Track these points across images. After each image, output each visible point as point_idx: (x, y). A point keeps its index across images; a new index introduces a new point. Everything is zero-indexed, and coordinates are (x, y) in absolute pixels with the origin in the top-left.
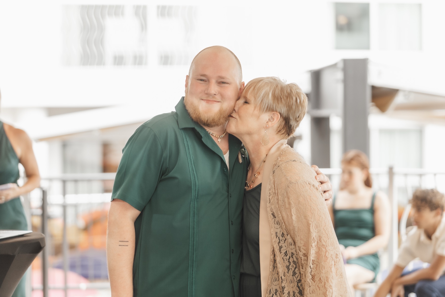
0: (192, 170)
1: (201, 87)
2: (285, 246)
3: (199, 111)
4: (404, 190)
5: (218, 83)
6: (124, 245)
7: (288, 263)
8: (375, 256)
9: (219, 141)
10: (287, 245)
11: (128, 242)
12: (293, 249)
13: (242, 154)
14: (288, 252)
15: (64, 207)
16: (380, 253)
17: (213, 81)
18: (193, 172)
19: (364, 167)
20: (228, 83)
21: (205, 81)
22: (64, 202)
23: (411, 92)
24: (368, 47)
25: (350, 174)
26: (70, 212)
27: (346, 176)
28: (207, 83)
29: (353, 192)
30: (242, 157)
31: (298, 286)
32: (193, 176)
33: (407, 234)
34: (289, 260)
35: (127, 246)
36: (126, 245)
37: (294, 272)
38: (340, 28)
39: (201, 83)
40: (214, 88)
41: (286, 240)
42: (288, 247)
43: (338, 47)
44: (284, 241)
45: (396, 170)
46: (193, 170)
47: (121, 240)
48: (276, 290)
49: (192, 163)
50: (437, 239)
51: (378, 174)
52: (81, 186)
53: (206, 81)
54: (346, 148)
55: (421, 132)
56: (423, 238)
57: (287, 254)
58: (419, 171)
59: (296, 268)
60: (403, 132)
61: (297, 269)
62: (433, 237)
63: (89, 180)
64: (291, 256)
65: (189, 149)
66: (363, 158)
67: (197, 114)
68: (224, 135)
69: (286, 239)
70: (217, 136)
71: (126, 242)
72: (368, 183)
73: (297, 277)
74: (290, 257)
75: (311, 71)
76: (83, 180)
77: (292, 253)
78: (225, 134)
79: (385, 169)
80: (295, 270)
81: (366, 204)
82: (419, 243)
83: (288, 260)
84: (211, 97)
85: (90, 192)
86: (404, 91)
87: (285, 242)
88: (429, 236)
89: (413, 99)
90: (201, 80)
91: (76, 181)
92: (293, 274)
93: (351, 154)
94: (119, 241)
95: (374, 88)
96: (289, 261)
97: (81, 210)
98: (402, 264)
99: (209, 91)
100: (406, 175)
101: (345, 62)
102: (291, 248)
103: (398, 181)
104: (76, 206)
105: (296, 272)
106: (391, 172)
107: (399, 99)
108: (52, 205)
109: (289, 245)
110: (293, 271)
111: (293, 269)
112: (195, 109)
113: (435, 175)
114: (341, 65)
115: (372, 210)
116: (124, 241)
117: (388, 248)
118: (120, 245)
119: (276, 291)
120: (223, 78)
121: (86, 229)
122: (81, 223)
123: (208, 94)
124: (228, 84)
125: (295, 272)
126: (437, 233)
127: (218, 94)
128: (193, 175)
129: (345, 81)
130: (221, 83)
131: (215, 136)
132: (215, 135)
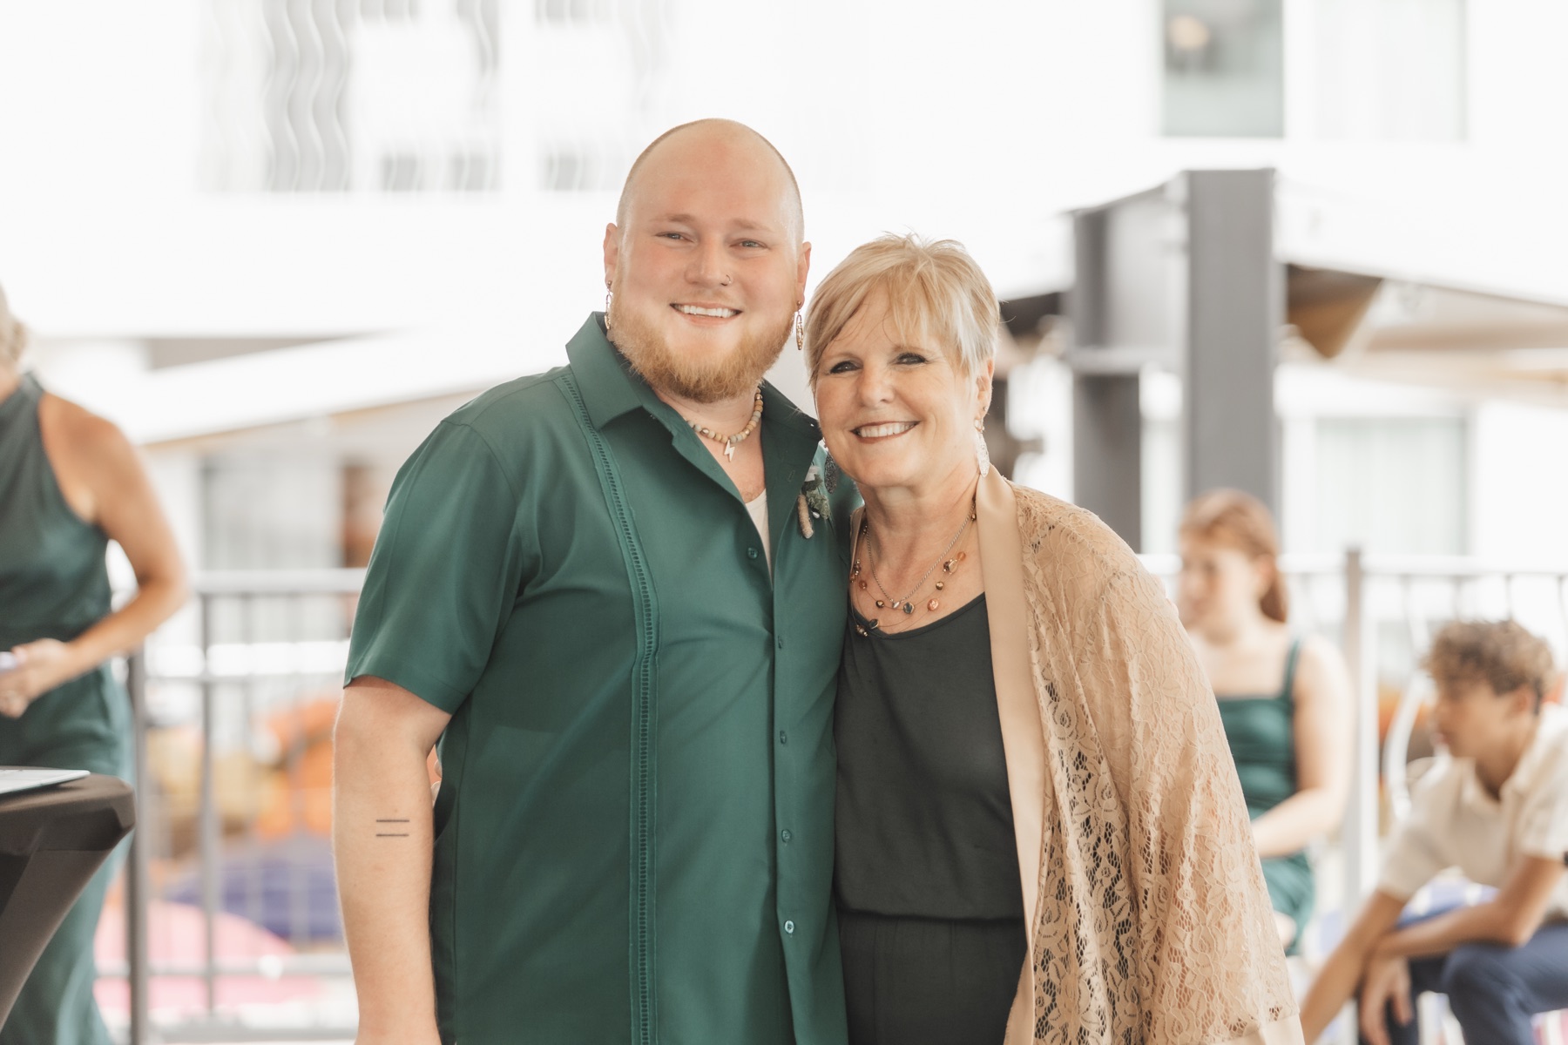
0: (633, 556)
1: (673, 260)
2: (1086, 801)
3: (667, 350)
4: (1399, 630)
5: (731, 246)
6: (396, 833)
7: (1092, 859)
8: (1297, 861)
9: (728, 455)
10: (1093, 797)
11: (406, 824)
12: (1113, 809)
13: (811, 509)
14: (1092, 822)
15: (207, 688)
16: (1315, 853)
17: (716, 238)
18: (635, 564)
19: (1260, 549)
20: (764, 246)
21: (687, 240)
22: (206, 670)
23: (1424, 286)
24: (1275, 130)
25: (1210, 570)
26: (227, 705)
27: (1196, 582)
28: (691, 244)
29: (1219, 638)
30: (812, 517)
31: (1118, 943)
32: (638, 577)
33: (1410, 787)
34: (1094, 849)
35: (405, 835)
36: (401, 833)
37: (1111, 894)
38: (1176, 62)
39: (671, 248)
40: (720, 265)
41: (1090, 781)
42: (1096, 804)
43: (1172, 130)
44: (1084, 783)
45: (1370, 560)
46: (637, 558)
47: (383, 818)
48: (1047, 954)
49: (629, 534)
50: (1521, 798)
51: (1306, 577)
52: (264, 612)
53: (688, 238)
54: (1195, 484)
55: (1462, 426)
56: (1473, 793)
57: (1089, 828)
58: (1456, 564)
59: (1118, 878)
60: (1400, 426)
61: (1121, 884)
62: (1507, 791)
63: (293, 595)
64: (1106, 836)
65: (615, 486)
66: (1257, 517)
67: (658, 359)
68: (744, 435)
69: (1089, 776)
70: (719, 437)
71: (401, 821)
72: (1272, 606)
73: (1116, 911)
74: (1099, 840)
75: (1073, 213)
76: (272, 594)
77: (1109, 826)
78: (747, 432)
79: (1334, 559)
80: (1113, 885)
81: (1264, 680)
82: (1459, 811)
83: (1092, 851)
84: (709, 292)
85: (295, 634)
86: (1401, 283)
87: (1087, 785)
88: (1493, 787)
89: (1430, 312)
90: (670, 235)
91: (246, 596)
92: (1106, 900)
93: (1215, 502)
94: (378, 821)
95: (1294, 272)
96: (1095, 854)
97: (264, 698)
98: (1398, 886)
99: (702, 272)
100: (1406, 578)
101: (1195, 179)
102: (1107, 808)
103: (1380, 600)
104: (245, 684)
105: (1118, 893)
106: (1354, 569)
107: (1383, 312)
108: (162, 680)
109: (1099, 798)
110: (1106, 890)
111: (1107, 883)
112: (651, 343)
113: (1509, 577)
114: (1178, 193)
115: (1288, 703)
116: (393, 818)
117: (1342, 835)
118: (379, 835)
119: (1047, 957)
120: (749, 227)
121: (282, 766)
122: (266, 745)
123: (699, 284)
124: (766, 250)
125: (1113, 893)
126: (1521, 778)
127: (734, 282)
128: (637, 573)
129: (1194, 248)
130: (741, 244)
131: (714, 439)
132: (712, 434)
